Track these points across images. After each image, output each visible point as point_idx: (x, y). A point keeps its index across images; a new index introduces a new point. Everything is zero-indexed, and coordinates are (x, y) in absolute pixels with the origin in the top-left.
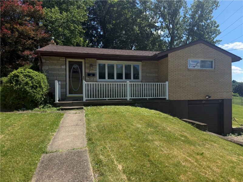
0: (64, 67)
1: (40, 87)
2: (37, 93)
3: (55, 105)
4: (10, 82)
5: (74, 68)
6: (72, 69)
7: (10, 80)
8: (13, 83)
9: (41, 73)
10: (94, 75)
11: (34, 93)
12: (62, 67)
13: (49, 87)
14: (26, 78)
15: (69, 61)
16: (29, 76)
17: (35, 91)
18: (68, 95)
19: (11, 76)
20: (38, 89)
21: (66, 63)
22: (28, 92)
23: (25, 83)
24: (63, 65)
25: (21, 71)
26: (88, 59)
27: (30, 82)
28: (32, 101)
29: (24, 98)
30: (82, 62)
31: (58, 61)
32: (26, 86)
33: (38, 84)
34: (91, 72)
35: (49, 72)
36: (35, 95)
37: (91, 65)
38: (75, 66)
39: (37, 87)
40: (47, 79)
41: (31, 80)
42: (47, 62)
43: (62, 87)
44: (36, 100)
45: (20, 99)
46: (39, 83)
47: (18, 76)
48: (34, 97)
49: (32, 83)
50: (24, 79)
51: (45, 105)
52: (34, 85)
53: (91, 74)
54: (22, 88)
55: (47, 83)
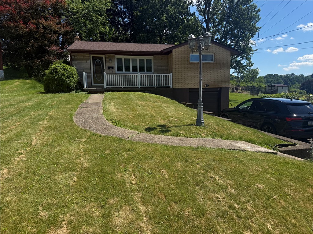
0: (89, 62)
1: (73, 77)
2: (71, 81)
3: (84, 91)
4: (51, 73)
5: (97, 62)
6: (95, 63)
7: (52, 72)
8: (54, 74)
9: (72, 66)
10: (113, 68)
11: (68, 81)
12: (87, 61)
13: (78, 78)
14: (63, 71)
15: (93, 57)
16: (65, 69)
17: (69, 79)
18: (93, 84)
19: (52, 69)
20: (72, 78)
21: (90, 59)
22: (65, 81)
23: (62, 74)
24: (88, 60)
25: (58, 65)
26: (108, 55)
27: (65, 73)
28: (67, 87)
29: (62, 84)
30: (103, 57)
31: (84, 57)
32: (63, 76)
33: (70, 74)
34: (111, 65)
35: (78, 66)
36: (69, 83)
37: (110, 60)
38: (98, 61)
39: (70, 77)
40: (77, 71)
41: (66, 72)
42: (76, 58)
43: (89, 77)
44: (71, 87)
45: (59, 85)
46: (72, 74)
47: (57, 69)
48: (69, 84)
49: (67, 74)
50: (61, 71)
51: (77, 90)
52: (69, 76)
53: (111, 67)
54: (60, 78)
55: (77, 75)
